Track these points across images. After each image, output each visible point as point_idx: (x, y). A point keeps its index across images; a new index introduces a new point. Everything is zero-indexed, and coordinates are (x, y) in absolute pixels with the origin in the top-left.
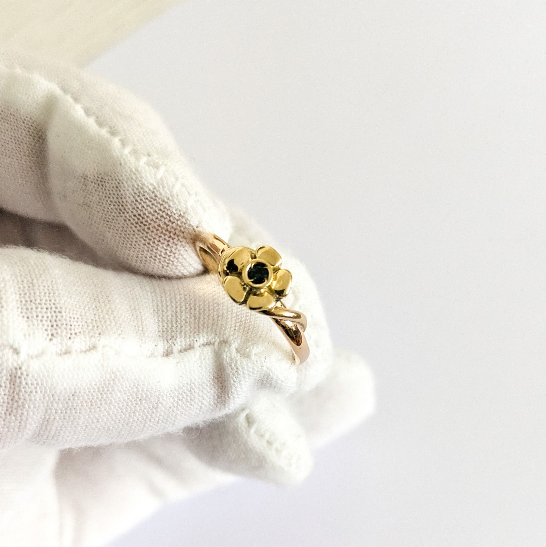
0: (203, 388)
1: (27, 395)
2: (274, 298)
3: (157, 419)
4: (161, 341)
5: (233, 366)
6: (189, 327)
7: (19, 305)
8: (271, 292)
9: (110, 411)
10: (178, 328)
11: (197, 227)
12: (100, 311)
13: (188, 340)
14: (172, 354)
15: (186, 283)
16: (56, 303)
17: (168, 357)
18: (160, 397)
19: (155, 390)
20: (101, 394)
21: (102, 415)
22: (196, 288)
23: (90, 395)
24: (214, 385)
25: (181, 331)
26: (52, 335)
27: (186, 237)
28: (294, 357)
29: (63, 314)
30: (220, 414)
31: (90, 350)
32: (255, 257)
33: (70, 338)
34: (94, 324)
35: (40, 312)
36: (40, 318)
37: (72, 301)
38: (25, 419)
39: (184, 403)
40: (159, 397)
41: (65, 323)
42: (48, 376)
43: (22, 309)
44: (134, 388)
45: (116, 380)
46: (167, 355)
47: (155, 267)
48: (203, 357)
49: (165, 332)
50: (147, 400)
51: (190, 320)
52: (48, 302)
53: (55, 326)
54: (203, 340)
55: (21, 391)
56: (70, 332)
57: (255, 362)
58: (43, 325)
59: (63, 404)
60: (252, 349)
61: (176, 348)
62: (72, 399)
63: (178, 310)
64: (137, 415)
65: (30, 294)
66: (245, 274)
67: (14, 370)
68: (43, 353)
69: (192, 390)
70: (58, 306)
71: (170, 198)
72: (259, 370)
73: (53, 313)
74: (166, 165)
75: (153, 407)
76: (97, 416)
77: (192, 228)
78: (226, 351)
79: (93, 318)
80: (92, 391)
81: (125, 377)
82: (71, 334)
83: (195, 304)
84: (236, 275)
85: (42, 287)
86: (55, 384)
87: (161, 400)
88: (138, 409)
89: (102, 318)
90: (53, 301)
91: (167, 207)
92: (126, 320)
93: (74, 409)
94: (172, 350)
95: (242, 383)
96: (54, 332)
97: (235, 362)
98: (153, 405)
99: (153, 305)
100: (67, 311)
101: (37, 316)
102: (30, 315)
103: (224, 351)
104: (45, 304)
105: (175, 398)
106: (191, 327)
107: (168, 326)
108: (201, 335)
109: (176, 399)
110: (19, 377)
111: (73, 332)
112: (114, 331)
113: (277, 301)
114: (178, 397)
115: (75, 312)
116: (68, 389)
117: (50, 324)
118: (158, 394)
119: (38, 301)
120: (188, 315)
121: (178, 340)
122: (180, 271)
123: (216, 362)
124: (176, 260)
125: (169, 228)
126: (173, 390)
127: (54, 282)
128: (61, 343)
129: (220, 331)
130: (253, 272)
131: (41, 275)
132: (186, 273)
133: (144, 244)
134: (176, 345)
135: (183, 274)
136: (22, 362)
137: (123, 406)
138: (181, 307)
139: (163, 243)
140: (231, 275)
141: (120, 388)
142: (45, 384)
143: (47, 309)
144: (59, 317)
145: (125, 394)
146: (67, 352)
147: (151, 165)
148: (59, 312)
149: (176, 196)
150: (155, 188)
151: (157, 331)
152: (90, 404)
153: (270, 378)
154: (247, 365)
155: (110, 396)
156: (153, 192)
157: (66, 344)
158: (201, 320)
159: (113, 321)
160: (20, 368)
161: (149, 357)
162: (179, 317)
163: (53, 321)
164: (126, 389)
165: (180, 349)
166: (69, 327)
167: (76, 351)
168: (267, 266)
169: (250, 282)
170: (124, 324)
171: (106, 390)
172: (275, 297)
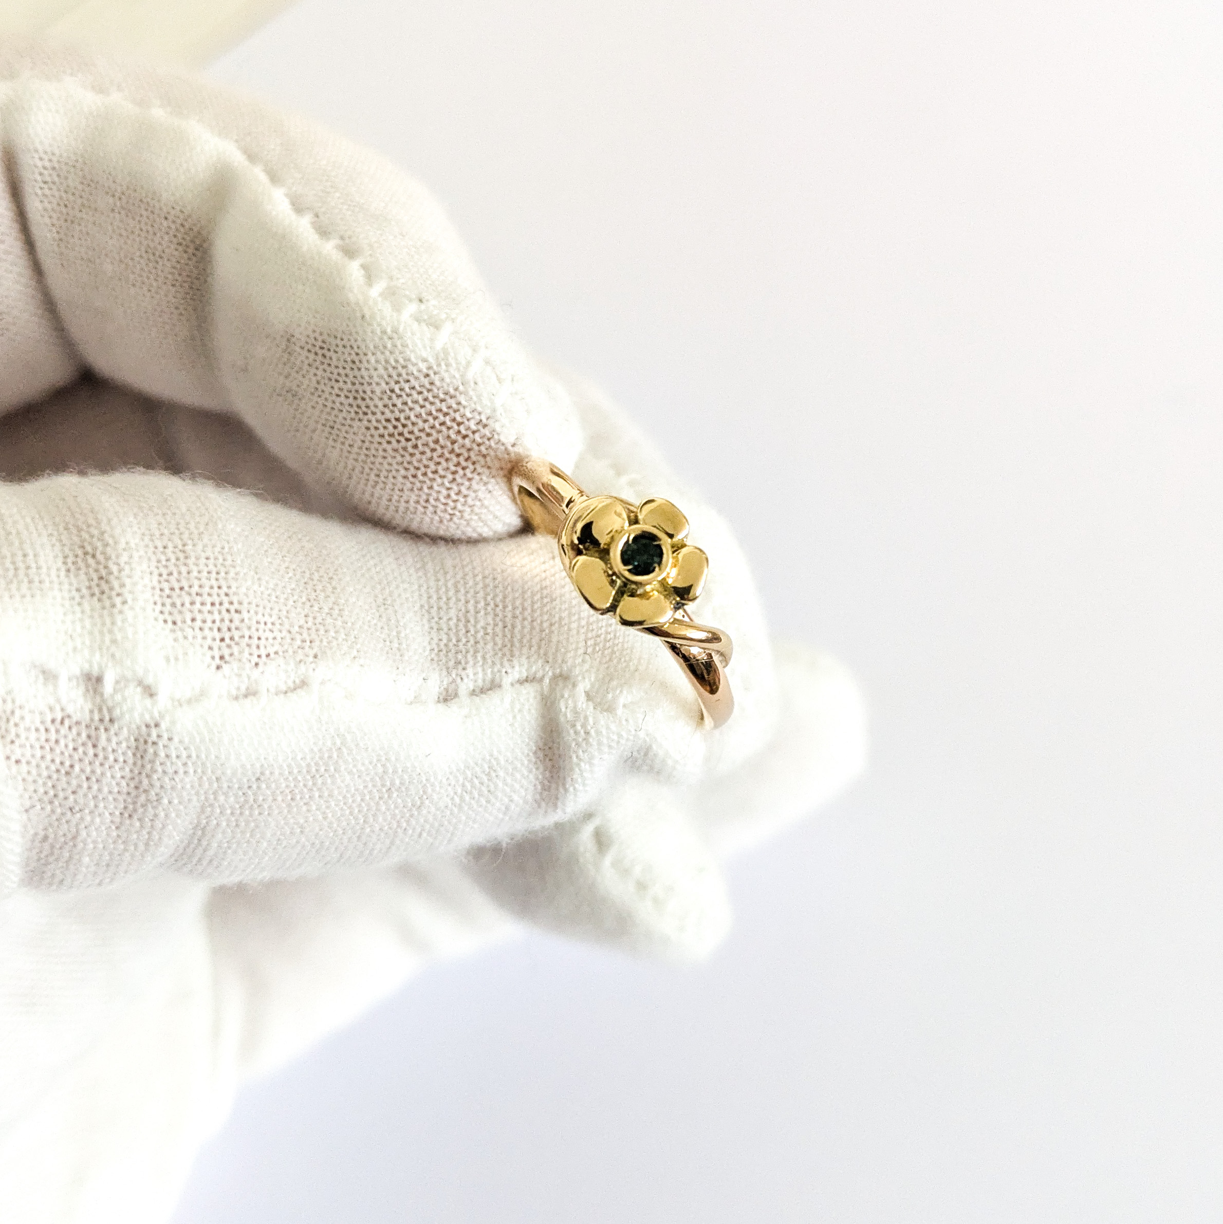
0: (515, 769)
1: (167, 779)
2: (671, 603)
3: (420, 830)
4: (434, 669)
5: (579, 727)
6: (492, 644)
7: (157, 598)
8: (666, 591)
9: (328, 811)
10: (469, 644)
11: (513, 445)
12: (316, 608)
13: (489, 671)
14: (457, 699)
15: (486, 551)
16: (231, 592)
17: (449, 703)
18: (428, 785)
19: (419, 771)
20: (313, 777)
21: (311, 819)
22: (508, 563)
23: (291, 778)
24: (535, 763)
25: (476, 652)
26: (222, 658)
27: (489, 464)
28: (702, 715)
29: (245, 615)
30: (545, 820)
31: (295, 689)
32: (636, 522)
33: (257, 664)
34: (305, 636)
35: (200, 611)
36: (198, 623)
37: (262, 588)
38: (160, 826)
39: (474, 798)
40: (425, 785)
41: (247, 634)
42: (211, 740)
43: (163, 605)
44: (379, 765)
45: (344, 750)
46: (445, 700)
47: (426, 521)
48: (518, 706)
49: (444, 652)
50: (402, 791)
51: (493, 629)
52: (216, 589)
53: (227, 641)
54: (520, 672)
55: (156, 771)
56: (256, 653)
57: (624, 722)
58: (204, 638)
59: (236, 796)
60: (619, 694)
61: (465, 686)
62: (254, 786)
63: (471, 606)
64: (381, 819)
65: (180, 573)
66: (616, 554)
67: (144, 728)
68: (203, 694)
69: (492, 772)
70: (235, 599)
71: (461, 388)
72: (631, 738)
73: (224, 612)
74: (453, 320)
75: (413, 805)
76: (302, 821)
77: (503, 448)
78: (566, 696)
79: (302, 622)
80: (295, 771)
81: (361, 745)
82: (259, 656)
83: (505, 597)
84: (597, 555)
85: (203, 561)
86: (223, 757)
87: (430, 790)
88: (383, 808)
89: (320, 623)
90: (225, 589)
91: (454, 406)
92: (366, 627)
93: (259, 806)
94: (456, 690)
95: (596, 761)
96: (226, 652)
97: (582, 720)
98: (413, 800)
99: (421, 595)
100: (253, 608)
101: (193, 620)
102: (179, 619)
103: (562, 696)
104: (209, 595)
105: (457, 787)
106: (495, 644)
107: (450, 640)
108: (516, 662)
109: (459, 791)
110: (154, 743)
111: (263, 652)
112: (343, 652)
113: (676, 608)
114: (463, 785)
115: (268, 610)
116: (249, 767)
117: (218, 636)
118: (424, 780)
119: (196, 589)
120: (490, 619)
121: (470, 671)
122: (474, 530)
123: (543, 717)
124: (468, 510)
125: (456, 446)
126: (455, 771)
127: (226, 550)
128: (239, 676)
129: (555, 654)
130: (633, 551)
131: (200, 534)
132: (486, 532)
133: (405, 477)
134: (466, 680)
135: (480, 535)
136: (160, 713)
137: (353, 801)
138: (477, 602)
139: (443, 477)
140: (586, 555)
141: (351, 766)
142: (203, 756)
143: (213, 604)
144: (237, 623)
145: (359, 776)
146: (250, 693)
147: (425, 321)
148: (237, 611)
149: (472, 384)
150: (429, 368)
151: (428, 648)
152: (289, 798)
153: (651, 754)
154: (608, 728)
155: (329, 781)
156: (427, 375)
157: (249, 678)
158: (516, 631)
159: (342, 630)
160: (157, 725)
161: (411, 703)
162: (472, 621)
163: (225, 629)
164: (363, 769)
165: (472, 688)
166: (255, 641)
167: (268, 690)
168: (660, 540)
169: (625, 570)
170: (363, 636)
171: (322, 769)
172: (674, 602)
